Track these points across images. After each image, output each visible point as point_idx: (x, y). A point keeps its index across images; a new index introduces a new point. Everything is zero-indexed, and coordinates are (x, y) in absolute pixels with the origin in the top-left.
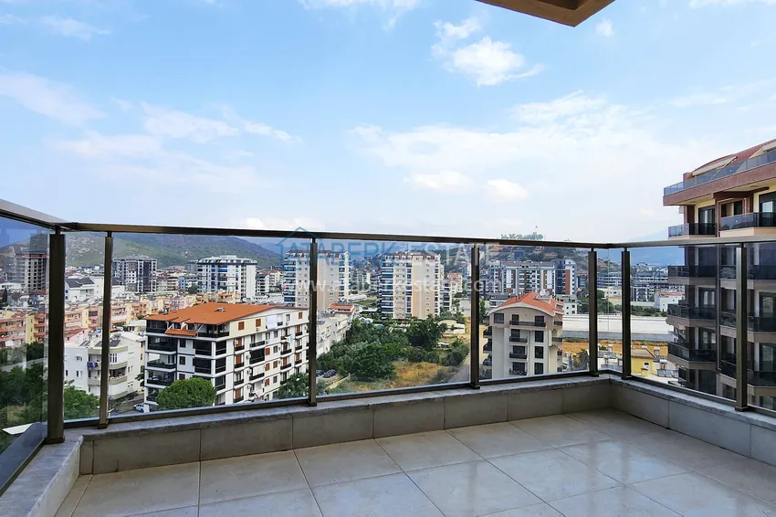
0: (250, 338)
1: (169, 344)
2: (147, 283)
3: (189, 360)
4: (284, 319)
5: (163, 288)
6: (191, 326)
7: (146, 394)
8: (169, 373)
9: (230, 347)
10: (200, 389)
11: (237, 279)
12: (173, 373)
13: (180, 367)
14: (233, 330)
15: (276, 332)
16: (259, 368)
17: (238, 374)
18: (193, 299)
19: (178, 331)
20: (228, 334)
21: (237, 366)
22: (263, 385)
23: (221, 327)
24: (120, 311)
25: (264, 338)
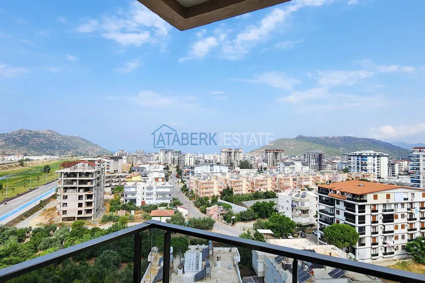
0: (382, 206)
1: (330, 202)
2: (320, 165)
3: (342, 213)
4: (409, 196)
5: (329, 169)
6: (343, 193)
7: (319, 227)
8: (331, 218)
9: (368, 210)
10: (349, 231)
11: (374, 165)
12: (332, 218)
13: (336, 216)
14: (370, 199)
15: (403, 204)
16: (389, 227)
17: (374, 227)
18: (346, 176)
19: (335, 195)
20: (366, 201)
21: (373, 222)
22: (393, 239)
23: (361, 196)
24: (307, 179)
25: (393, 207)
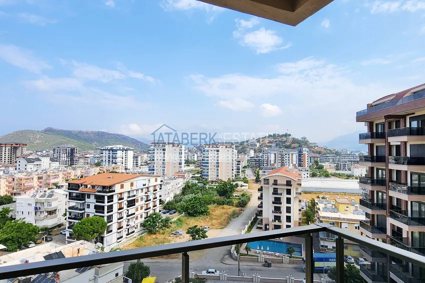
0: (127, 193)
1: (81, 197)
2: (72, 160)
3: (92, 206)
4: (147, 182)
5: (81, 163)
6: (93, 187)
7: (67, 225)
8: (81, 214)
9: (115, 199)
10: (98, 223)
11: (123, 158)
12: (83, 213)
13: (87, 210)
14: (117, 189)
15: (142, 189)
16: (132, 210)
17: (120, 213)
18: (97, 169)
19: (86, 190)
20: (114, 191)
21: (119, 209)
22: (134, 220)
23: (110, 187)
24: (56, 176)
25: (135, 193)
